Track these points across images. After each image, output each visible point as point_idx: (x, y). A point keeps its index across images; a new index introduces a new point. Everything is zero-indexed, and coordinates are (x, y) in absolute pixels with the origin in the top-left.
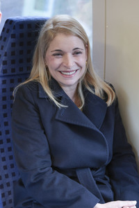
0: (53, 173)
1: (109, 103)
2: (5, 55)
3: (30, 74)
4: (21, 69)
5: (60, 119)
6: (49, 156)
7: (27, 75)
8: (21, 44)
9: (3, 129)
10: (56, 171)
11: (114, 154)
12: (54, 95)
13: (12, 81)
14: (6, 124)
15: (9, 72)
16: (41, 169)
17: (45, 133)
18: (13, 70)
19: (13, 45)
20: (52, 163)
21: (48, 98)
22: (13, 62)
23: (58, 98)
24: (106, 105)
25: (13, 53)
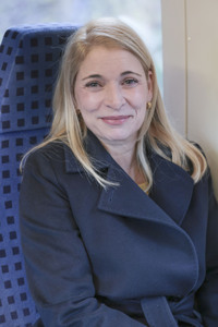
0: (97, 307)
1: (197, 177)
2: (7, 95)
3: (50, 127)
4: (35, 120)
5: (107, 209)
6: (89, 277)
7: (45, 131)
8: (34, 74)
9: (6, 230)
10: (103, 305)
11: (209, 270)
12: (94, 164)
13: (19, 142)
14: (10, 220)
15: (14, 126)
16: (75, 303)
17: (80, 236)
18: (21, 122)
19: (20, 76)
20: (97, 291)
21: (83, 172)
22: (20, 107)
23: (101, 170)
24: (192, 181)
25: (20, 92)
